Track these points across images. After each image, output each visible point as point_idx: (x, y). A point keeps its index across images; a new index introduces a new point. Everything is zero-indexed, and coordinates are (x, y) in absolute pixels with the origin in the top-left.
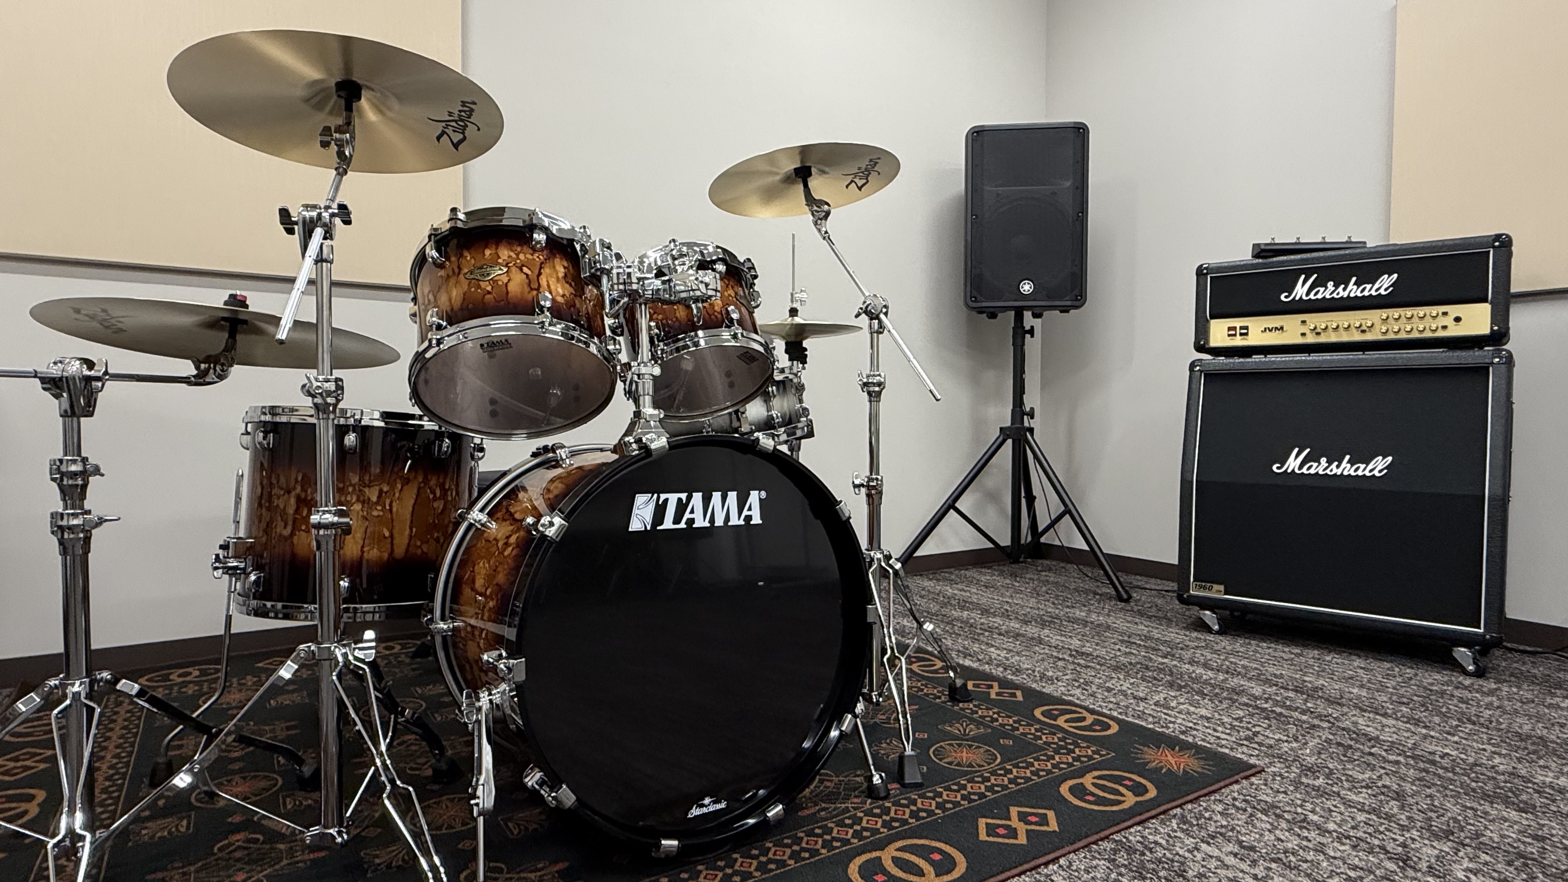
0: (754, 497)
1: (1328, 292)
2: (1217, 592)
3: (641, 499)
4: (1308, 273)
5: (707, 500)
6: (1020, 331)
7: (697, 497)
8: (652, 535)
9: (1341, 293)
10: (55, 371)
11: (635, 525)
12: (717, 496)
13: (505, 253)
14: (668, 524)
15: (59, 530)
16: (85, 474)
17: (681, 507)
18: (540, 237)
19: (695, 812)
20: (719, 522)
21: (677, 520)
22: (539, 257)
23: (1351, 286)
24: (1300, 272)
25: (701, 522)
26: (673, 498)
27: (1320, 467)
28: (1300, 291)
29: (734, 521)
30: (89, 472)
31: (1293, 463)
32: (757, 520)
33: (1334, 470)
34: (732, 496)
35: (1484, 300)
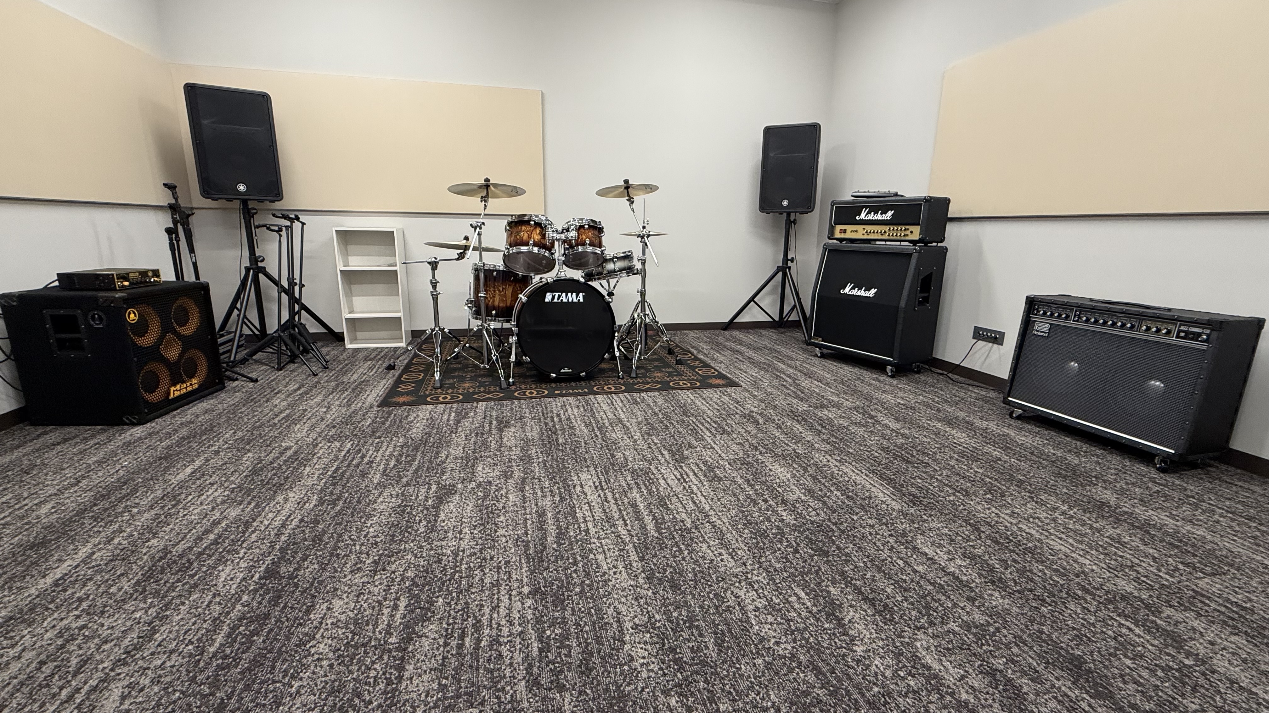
0: (581, 295)
1: (871, 217)
2: (819, 341)
3: (548, 294)
4: (866, 207)
5: (566, 295)
6: (788, 222)
7: (564, 294)
8: (551, 303)
9: (876, 218)
10: (429, 260)
11: (547, 300)
12: (569, 294)
13: (524, 228)
14: (556, 300)
15: (432, 295)
16: (436, 283)
17: (559, 297)
18: (532, 223)
19: (562, 371)
20: (570, 300)
21: (558, 299)
22: (532, 229)
23: (879, 215)
24: (863, 207)
25: (565, 300)
26: (557, 294)
27: (855, 292)
28: (863, 216)
29: (575, 300)
30: (437, 282)
31: (847, 290)
32: (582, 300)
33: (859, 294)
34: (574, 294)
35: (918, 224)
